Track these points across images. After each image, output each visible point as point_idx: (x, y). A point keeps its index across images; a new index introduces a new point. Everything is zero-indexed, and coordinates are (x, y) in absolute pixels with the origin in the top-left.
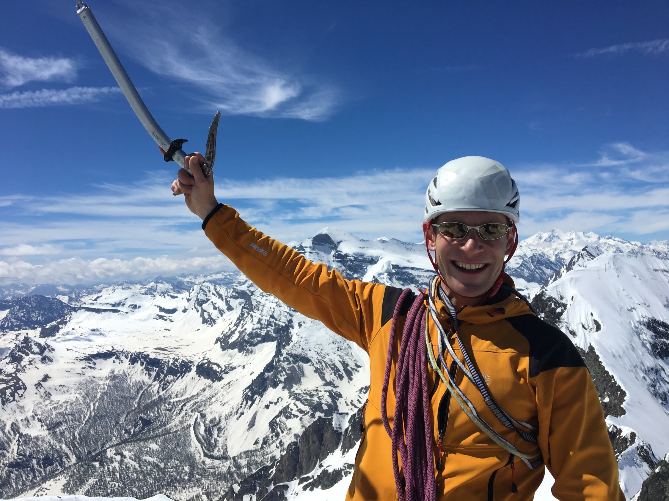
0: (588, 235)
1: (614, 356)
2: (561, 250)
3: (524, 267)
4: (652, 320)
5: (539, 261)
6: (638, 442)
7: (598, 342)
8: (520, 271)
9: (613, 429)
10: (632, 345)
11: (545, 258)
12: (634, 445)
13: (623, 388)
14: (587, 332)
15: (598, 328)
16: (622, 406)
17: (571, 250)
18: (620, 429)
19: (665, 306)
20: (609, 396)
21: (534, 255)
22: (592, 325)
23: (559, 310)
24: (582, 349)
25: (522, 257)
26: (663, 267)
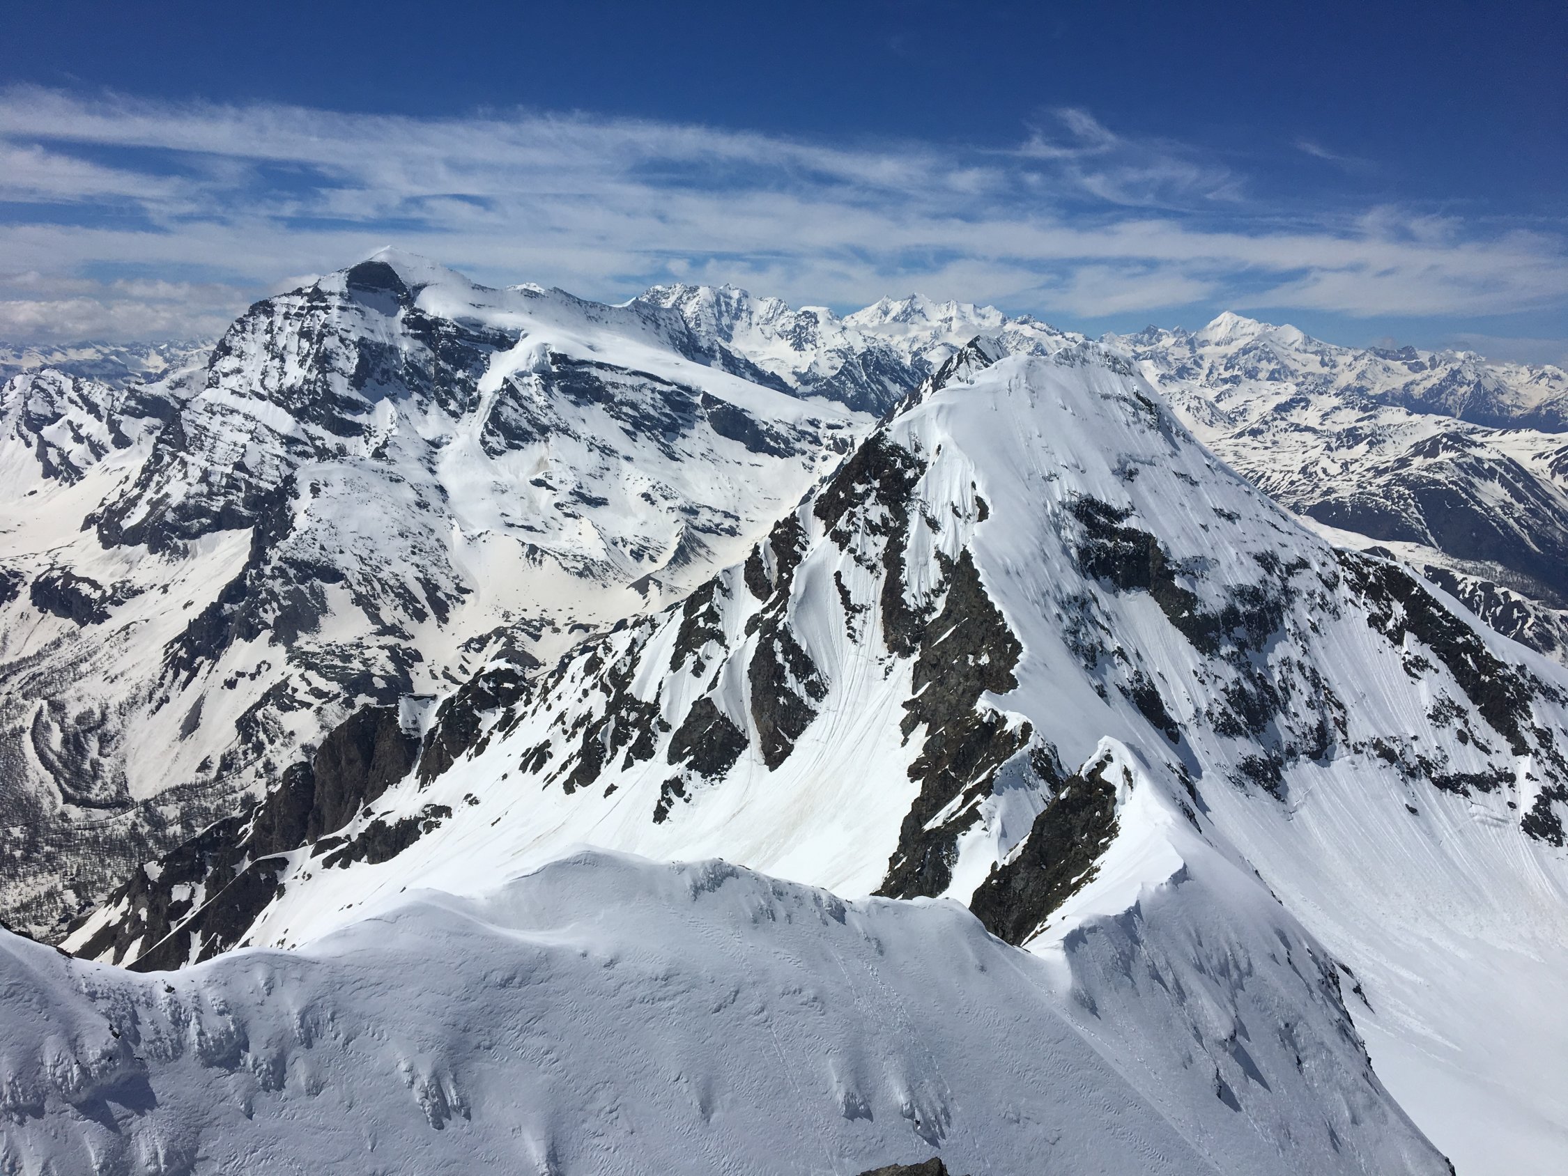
0: (983, 311)
1: (1008, 572)
2: (926, 343)
3: (846, 376)
4: (1087, 500)
5: (877, 364)
6: (1034, 741)
7: (979, 544)
8: (837, 384)
9: (991, 717)
10: (1043, 550)
11: (891, 359)
12: (1027, 748)
13: (1017, 636)
14: (961, 522)
15: (983, 515)
16: (1012, 672)
17: (944, 344)
18: (1004, 717)
19: (1114, 472)
20: (989, 653)
21: (869, 350)
22: (971, 507)
23: (910, 474)
24: (947, 557)
25: (843, 354)
26: (1119, 390)
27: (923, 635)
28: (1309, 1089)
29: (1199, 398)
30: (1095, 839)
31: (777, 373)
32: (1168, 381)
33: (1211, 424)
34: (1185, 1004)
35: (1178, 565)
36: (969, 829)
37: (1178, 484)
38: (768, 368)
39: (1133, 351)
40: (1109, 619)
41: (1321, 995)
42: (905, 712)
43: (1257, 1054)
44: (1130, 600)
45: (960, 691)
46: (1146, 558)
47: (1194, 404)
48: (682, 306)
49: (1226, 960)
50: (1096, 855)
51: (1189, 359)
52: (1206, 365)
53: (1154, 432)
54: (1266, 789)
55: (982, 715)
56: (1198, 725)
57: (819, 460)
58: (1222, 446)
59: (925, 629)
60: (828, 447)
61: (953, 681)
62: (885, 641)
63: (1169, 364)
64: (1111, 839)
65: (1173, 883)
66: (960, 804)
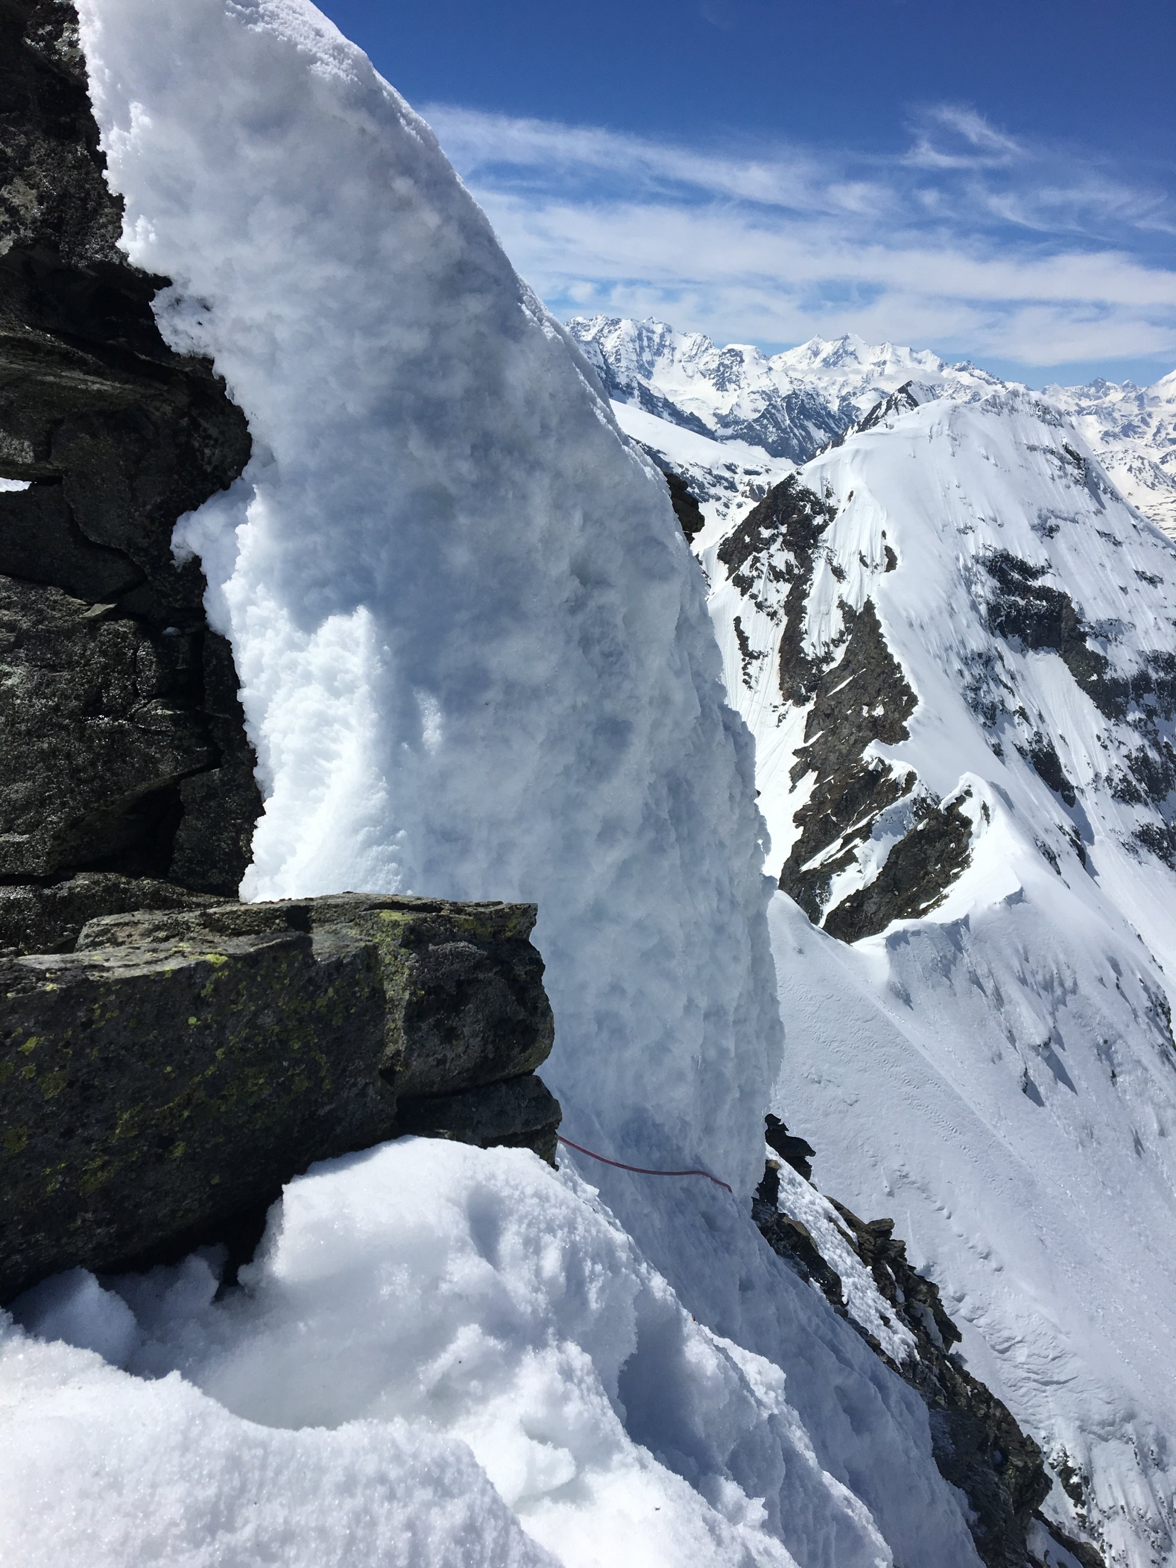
0: (919, 356)
1: (911, 625)
2: (855, 388)
3: (768, 420)
4: (1002, 556)
5: (803, 410)
6: (917, 790)
7: (884, 595)
8: (758, 428)
9: (877, 765)
10: (950, 604)
11: (817, 402)
12: (910, 797)
13: (914, 689)
14: (868, 572)
15: (891, 565)
16: (905, 724)
17: (875, 390)
18: (890, 766)
19: (1033, 527)
20: (884, 704)
21: (794, 393)
22: (880, 558)
23: (818, 520)
24: (850, 607)
25: (767, 396)
26: (1047, 442)
27: (819, 684)
28: (1120, 1101)
29: (1142, 459)
30: (947, 868)
31: (696, 414)
32: (1111, 438)
33: (1153, 486)
34: (1002, 1010)
35: (1092, 627)
36: (844, 871)
37: (1100, 542)
38: (687, 408)
39: (1077, 405)
40: (1013, 678)
41: (1147, 1020)
42: (795, 760)
43: (1071, 1062)
44: (1038, 660)
45: (851, 742)
46: (1059, 618)
47: (1137, 464)
48: (602, 340)
49: (1052, 976)
50: (947, 883)
51: (1137, 416)
52: (1154, 423)
53: (1079, 487)
54: (1161, 858)
55: (868, 763)
56: (1096, 789)
57: (733, 507)
58: (1162, 510)
59: (821, 678)
60: (743, 494)
61: (845, 731)
62: (781, 689)
63: (1114, 421)
64: (963, 869)
65: (1008, 903)
66: (839, 847)
